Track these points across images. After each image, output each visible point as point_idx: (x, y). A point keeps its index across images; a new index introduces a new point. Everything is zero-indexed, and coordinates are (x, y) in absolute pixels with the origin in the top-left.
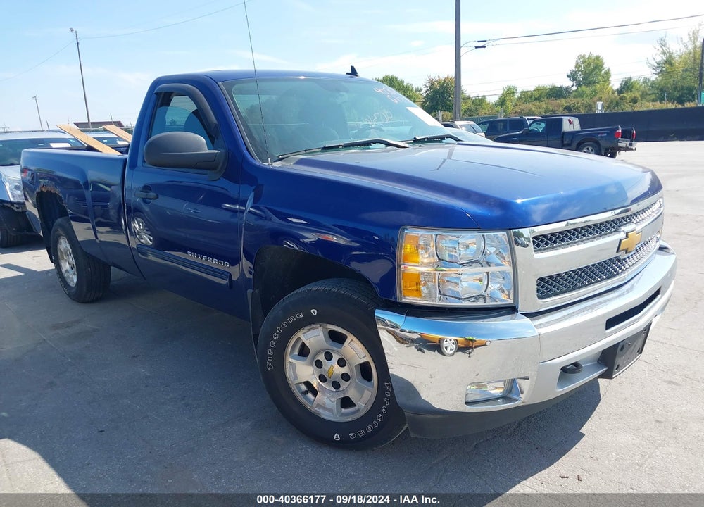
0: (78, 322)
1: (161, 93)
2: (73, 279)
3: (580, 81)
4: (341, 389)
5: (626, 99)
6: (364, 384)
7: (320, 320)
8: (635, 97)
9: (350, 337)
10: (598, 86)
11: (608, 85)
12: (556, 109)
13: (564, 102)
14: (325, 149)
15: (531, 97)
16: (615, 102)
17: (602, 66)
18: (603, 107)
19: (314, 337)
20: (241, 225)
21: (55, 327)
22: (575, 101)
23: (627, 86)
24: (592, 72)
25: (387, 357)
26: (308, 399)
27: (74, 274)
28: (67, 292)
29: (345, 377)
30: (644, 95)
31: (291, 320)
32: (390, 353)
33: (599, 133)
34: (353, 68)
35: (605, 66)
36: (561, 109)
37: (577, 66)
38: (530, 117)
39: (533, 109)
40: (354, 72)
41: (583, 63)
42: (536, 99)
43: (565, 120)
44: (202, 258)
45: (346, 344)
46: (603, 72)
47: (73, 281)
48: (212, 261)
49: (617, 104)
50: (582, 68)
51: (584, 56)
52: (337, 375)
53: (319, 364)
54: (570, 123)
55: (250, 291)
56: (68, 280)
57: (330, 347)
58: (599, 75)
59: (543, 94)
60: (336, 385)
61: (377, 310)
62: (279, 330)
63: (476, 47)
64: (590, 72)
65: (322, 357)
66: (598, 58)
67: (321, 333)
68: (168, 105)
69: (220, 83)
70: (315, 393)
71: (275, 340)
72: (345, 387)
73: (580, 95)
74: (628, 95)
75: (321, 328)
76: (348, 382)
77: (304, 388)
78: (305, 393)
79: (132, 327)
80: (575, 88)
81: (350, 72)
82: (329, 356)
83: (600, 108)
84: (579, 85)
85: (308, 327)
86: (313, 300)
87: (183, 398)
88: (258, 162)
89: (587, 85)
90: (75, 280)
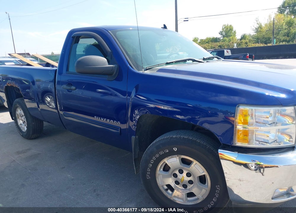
0: (29, 149)
1: (75, 37)
2: (24, 128)
3: (224, 35)
4: (188, 188)
5: (243, 43)
6: (201, 185)
7: (178, 153)
8: (247, 42)
9: (195, 162)
10: (231, 37)
11: (235, 37)
12: (215, 46)
13: (218, 44)
14: (167, 64)
15: (204, 42)
16: (239, 44)
17: (232, 29)
18: (237, 46)
19: (173, 161)
20: (129, 103)
21: (18, 153)
22: (223, 43)
23: (243, 37)
24: (229, 32)
25: (225, 175)
26: (169, 193)
27: (25, 125)
28: (21, 134)
29: (191, 182)
30: (250, 41)
31: (162, 153)
32: (228, 173)
33: (240, 56)
34: (164, 25)
35: (233, 29)
36: (217, 47)
37: (223, 29)
38: (209, 50)
39: (206, 47)
40: (165, 27)
41: (225, 28)
42: (206, 43)
43: (225, 51)
44: (104, 119)
45: (192, 165)
46: (233, 31)
47: (24, 129)
48: (110, 121)
49: (240, 45)
50: (224, 30)
51: (225, 25)
52: (186, 181)
53: (175, 176)
54: (227, 52)
55: (133, 137)
56: (21, 128)
57: (182, 167)
58: (232, 33)
59: (210, 41)
60: (185, 186)
61: (219, 150)
62: (154, 158)
63: (184, 21)
64: (228, 32)
65: (177, 172)
66: (231, 26)
67: (178, 160)
68: (78, 43)
69: (109, 31)
70: (172, 190)
71: (151, 164)
72: (190, 187)
73: (224, 41)
74: (243, 41)
75: (178, 157)
76: (193, 185)
77: (166, 187)
78: (167, 190)
79: (58, 151)
80: (222, 38)
81: (163, 27)
82: (181, 172)
83: (235, 46)
84: (224, 37)
85: (170, 157)
86: (174, 143)
87: (95, 191)
88: (136, 71)
89: (227, 37)
90: (26, 129)
